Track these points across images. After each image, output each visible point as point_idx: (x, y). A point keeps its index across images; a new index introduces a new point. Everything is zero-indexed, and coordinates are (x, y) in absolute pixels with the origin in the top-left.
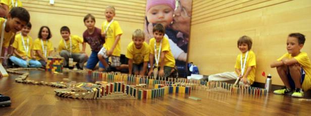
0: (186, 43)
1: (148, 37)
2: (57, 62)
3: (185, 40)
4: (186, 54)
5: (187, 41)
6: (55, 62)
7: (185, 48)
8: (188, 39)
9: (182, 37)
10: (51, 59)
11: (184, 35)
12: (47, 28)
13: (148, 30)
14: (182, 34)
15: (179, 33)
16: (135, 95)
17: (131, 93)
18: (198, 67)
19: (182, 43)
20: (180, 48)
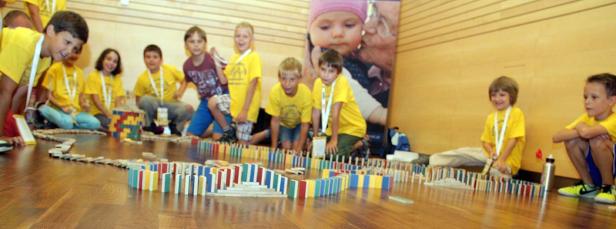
0: (386, 88)
2: (130, 118)
3: (385, 82)
4: (385, 111)
5: (389, 85)
6: (126, 119)
7: (384, 98)
8: (389, 80)
9: (379, 76)
10: (120, 113)
11: (382, 73)
13: (311, 61)
14: (378, 70)
15: (373, 67)
16: (282, 190)
17: (275, 186)
18: (410, 136)
19: (379, 87)
20: (374, 97)
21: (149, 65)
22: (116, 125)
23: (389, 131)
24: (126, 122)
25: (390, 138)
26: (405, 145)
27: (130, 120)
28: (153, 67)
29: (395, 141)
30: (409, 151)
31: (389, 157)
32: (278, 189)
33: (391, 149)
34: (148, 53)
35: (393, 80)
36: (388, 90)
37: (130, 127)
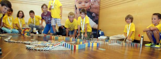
0: (97, 19)
1: (77, 16)
3: (97, 17)
4: (97, 25)
5: (98, 18)
7: (97, 22)
8: (98, 17)
9: (95, 16)
11: (96, 15)
12: (22, 11)
14: (95, 14)
15: (93, 14)
18: (104, 32)
19: (95, 19)
20: (94, 21)
21: (31, 16)
22: (23, 32)
23: (99, 30)
24: (26, 31)
25: (99, 33)
26: (103, 34)
27: (27, 30)
28: (32, 17)
29: (100, 33)
30: (104, 36)
31: (99, 38)
33: (99, 36)
34: (31, 13)
35: (99, 17)
36: (98, 20)
37: (27, 32)
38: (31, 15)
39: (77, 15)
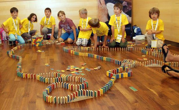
0: (130, 9)
1: (101, 8)
2: (39, 39)
3: (129, 7)
4: (131, 18)
5: (131, 8)
6: (37, 40)
7: (129, 13)
8: (131, 6)
9: (127, 5)
10: (35, 38)
11: (128, 4)
13: (100, 2)
14: (126, 3)
15: (124, 2)
16: (92, 96)
17: (90, 95)
19: (127, 9)
21: (46, 15)
22: (34, 42)
23: (133, 27)
24: (37, 41)
25: (133, 30)
26: (140, 32)
27: (39, 40)
28: (47, 16)
29: (135, 31)
30: (142, 34)
31: (134, 38)
32: (91, 96)
33: (135, 35)
34: (46, 11)
35: (132, 6)
36: (131, 10)
37: (39, 42)
38: (46, 13)
39: (101, 6)
